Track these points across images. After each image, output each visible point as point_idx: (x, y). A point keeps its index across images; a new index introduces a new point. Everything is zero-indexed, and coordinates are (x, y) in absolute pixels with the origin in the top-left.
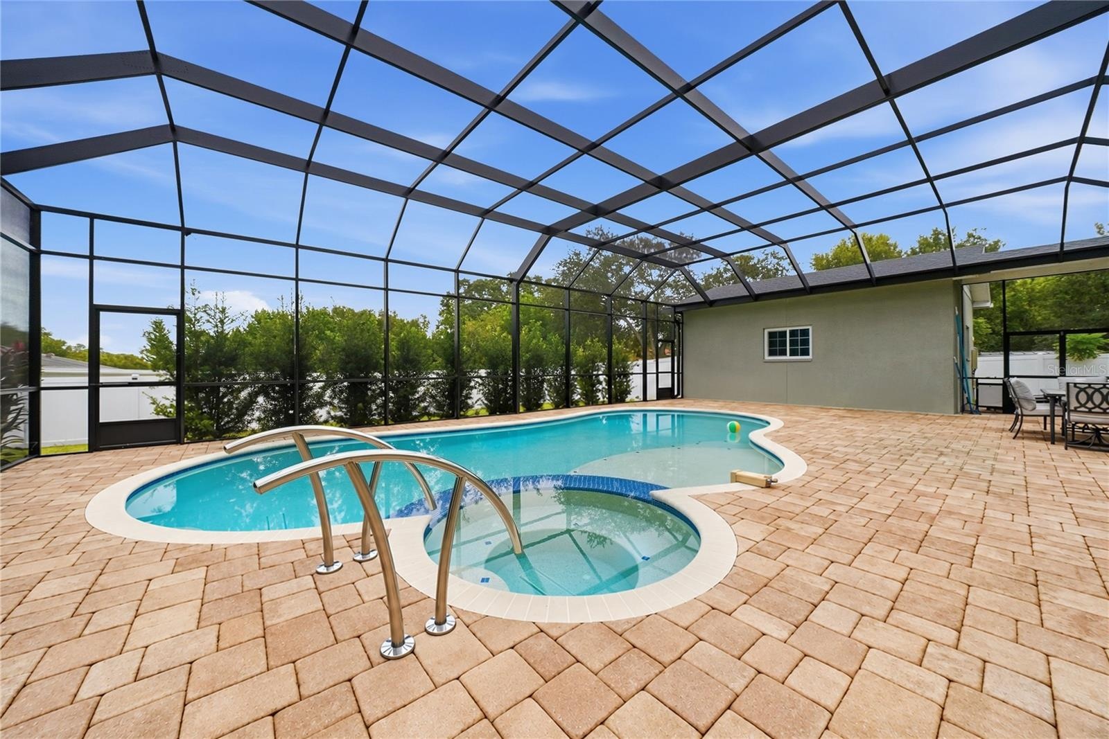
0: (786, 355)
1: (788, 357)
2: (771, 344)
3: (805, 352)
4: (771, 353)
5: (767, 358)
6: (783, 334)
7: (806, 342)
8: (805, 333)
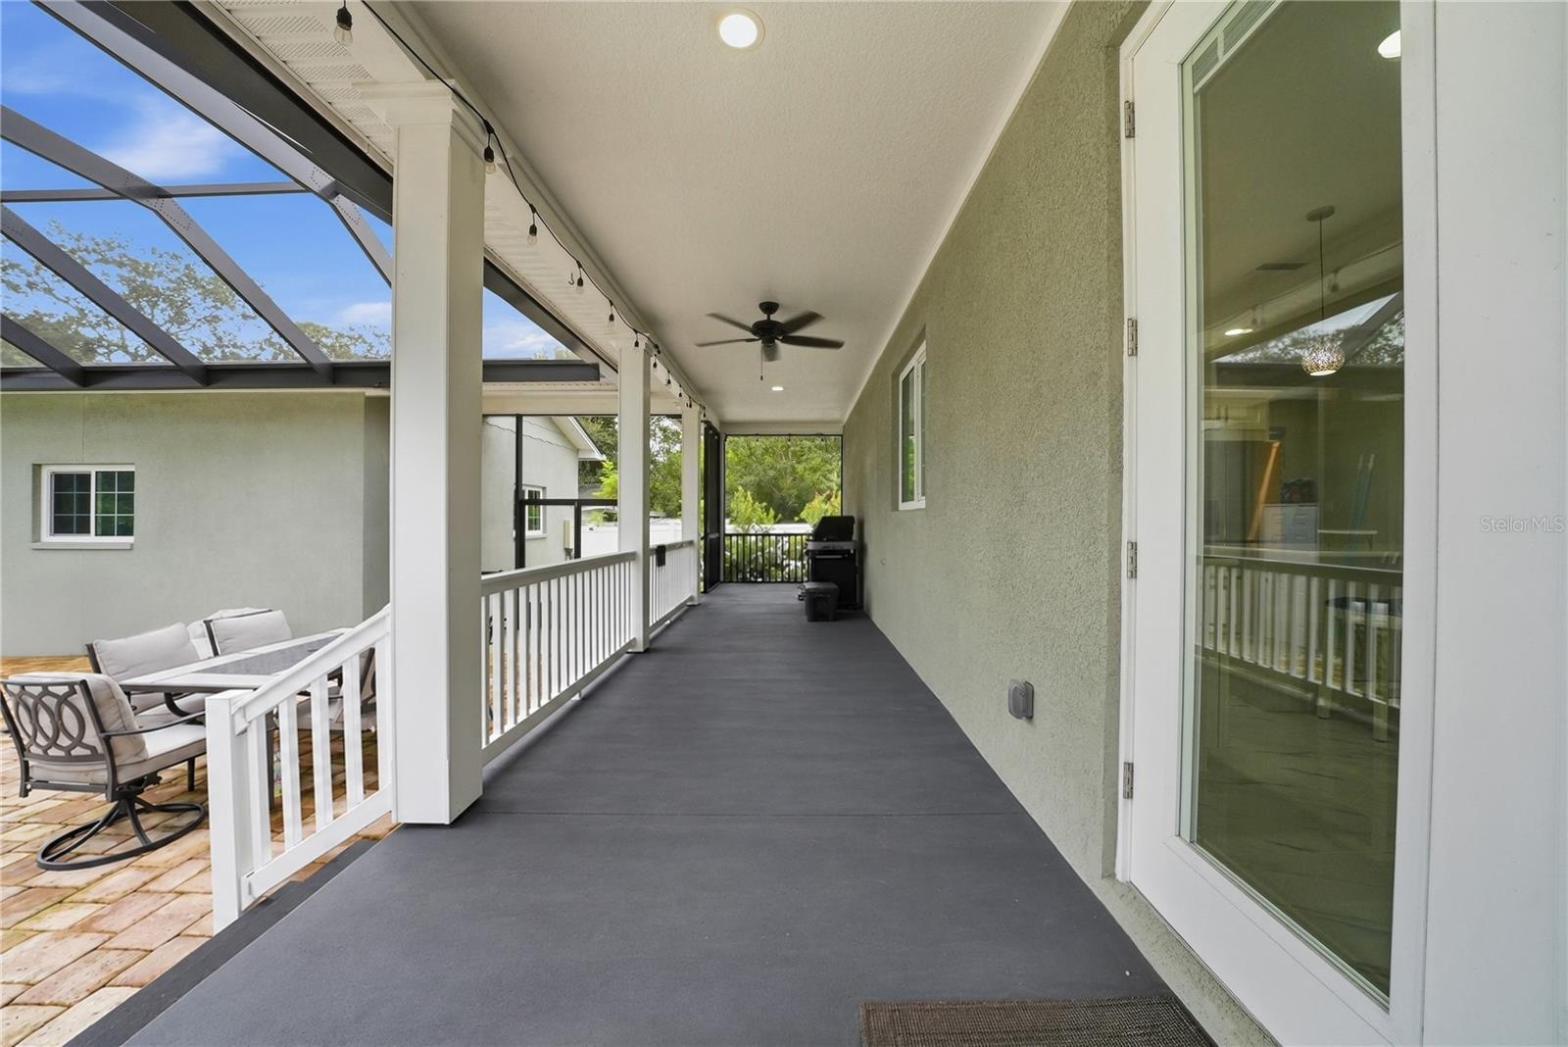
0: (88, 532)
1: (91, 539)
2: (60, 503)
3: (127, 529)
4: (61, 526)
5: (48, 538)
6: (84, 479)
7: (127, 503)
8: (127, 479)
